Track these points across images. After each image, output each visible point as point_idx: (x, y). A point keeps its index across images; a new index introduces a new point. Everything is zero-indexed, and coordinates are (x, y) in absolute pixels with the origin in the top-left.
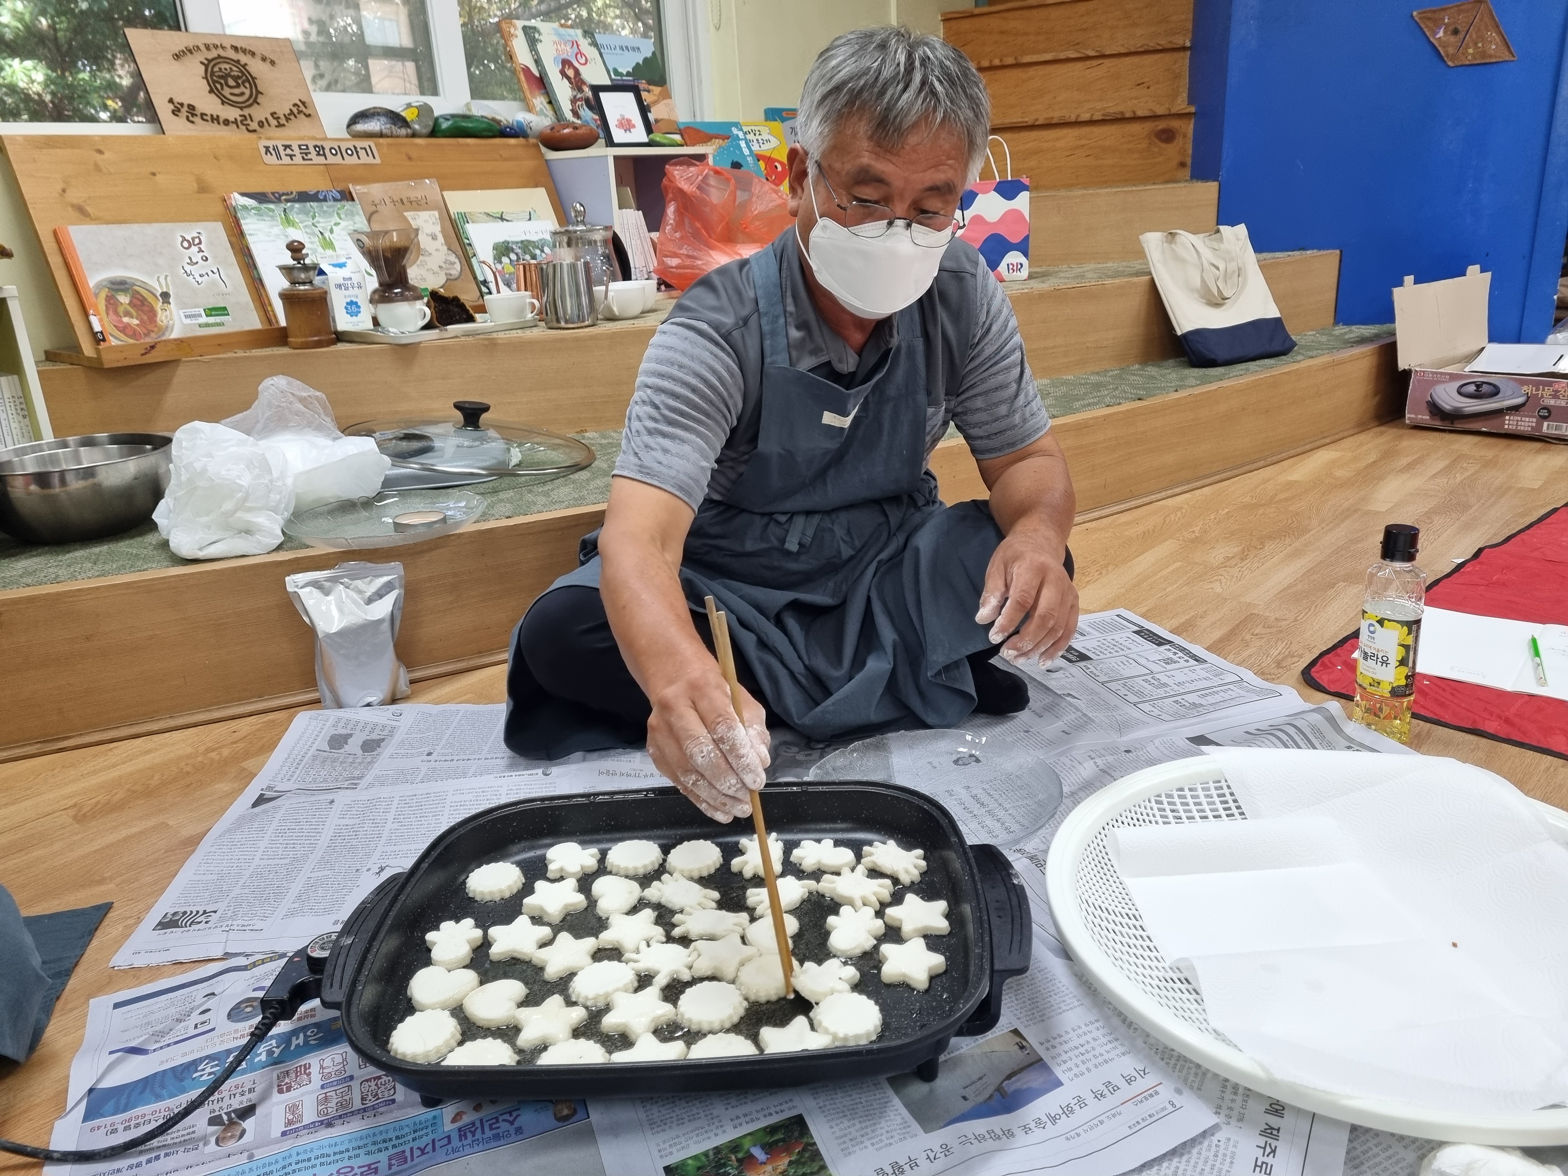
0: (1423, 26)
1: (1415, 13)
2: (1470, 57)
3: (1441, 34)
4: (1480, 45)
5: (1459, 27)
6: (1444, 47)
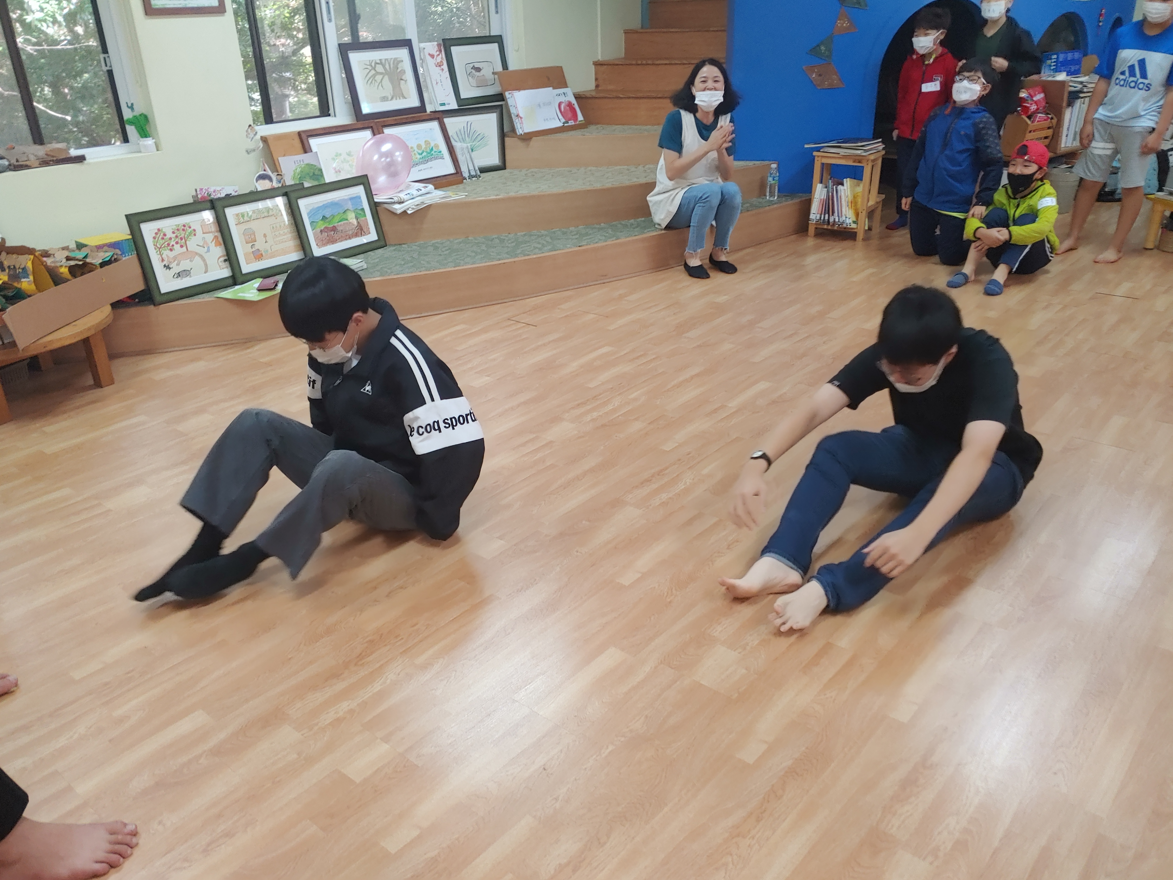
0: (806, 72)
1: (803, 67)
2: (827, 85)
3: (814, 76)
4: (831, 80)
5: (821, 73)
6: (816, 81)
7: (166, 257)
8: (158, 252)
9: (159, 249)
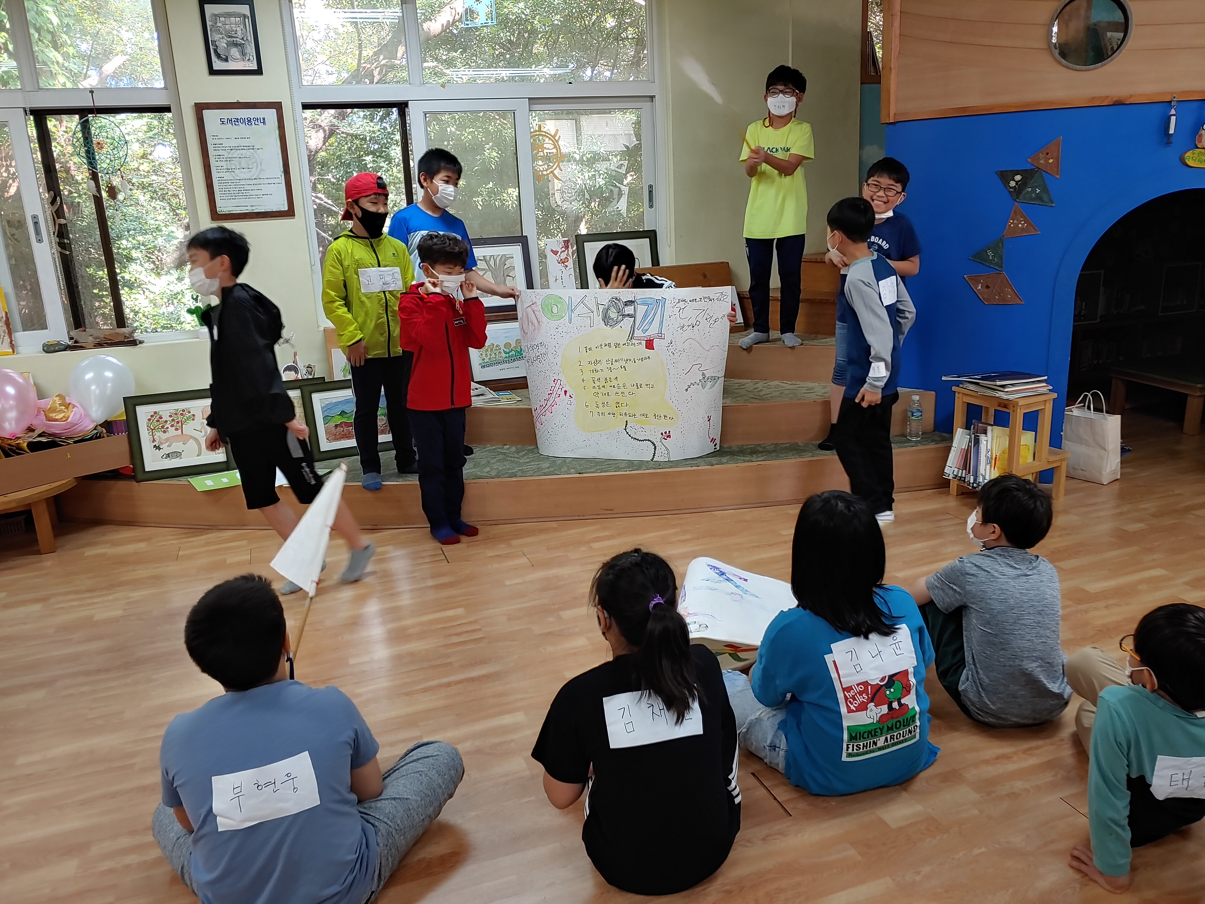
0: (970, 283)
1: (965, 276)
2: (997, 300)
3: (980, 288)
4: (1002, 295)
5: (989, 285)
6: (981, 294)
7: (158, 438)
8: (151, 433)
9: (152, 430)
